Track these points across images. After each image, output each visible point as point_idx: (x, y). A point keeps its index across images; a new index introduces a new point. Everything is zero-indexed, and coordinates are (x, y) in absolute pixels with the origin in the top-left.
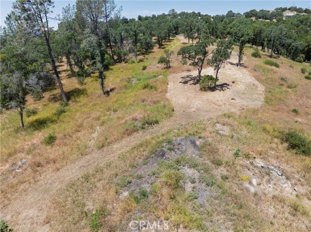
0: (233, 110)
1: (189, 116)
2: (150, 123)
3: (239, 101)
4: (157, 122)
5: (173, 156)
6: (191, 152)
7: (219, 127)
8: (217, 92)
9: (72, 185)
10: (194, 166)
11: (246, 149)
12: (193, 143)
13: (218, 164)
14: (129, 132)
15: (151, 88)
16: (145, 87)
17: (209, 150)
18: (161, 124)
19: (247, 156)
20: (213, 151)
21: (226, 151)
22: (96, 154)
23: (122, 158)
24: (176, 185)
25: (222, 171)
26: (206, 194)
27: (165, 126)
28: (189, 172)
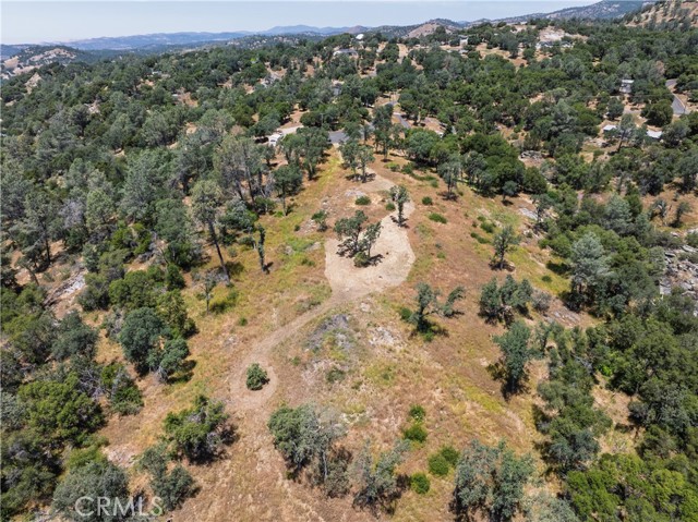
0: (377, 289)
1: (343, 296)
2: (314, 304)
3: (386, 279)
4: (319, 303)
5: (332, 328)
6: (342, 325)
7: (363, 305)
8: (370, 267)
9: (274, 349)
10: (344, 333)
11: (375, 321)
12: (344, 318)
13: (357, 331)
14: (301, 312)
15: (310, 264)
16: (304, 263)
17: (354, 323)
18: (322, 305)
19: (375, 326)
20: (356, 323)
21: (363, 323)
22: (281, 330)
23: (300, 330)
24: (333, 343)
25: (359, 334)
26: (349, 346)
27: (327, 306)
28: (341, 336)
